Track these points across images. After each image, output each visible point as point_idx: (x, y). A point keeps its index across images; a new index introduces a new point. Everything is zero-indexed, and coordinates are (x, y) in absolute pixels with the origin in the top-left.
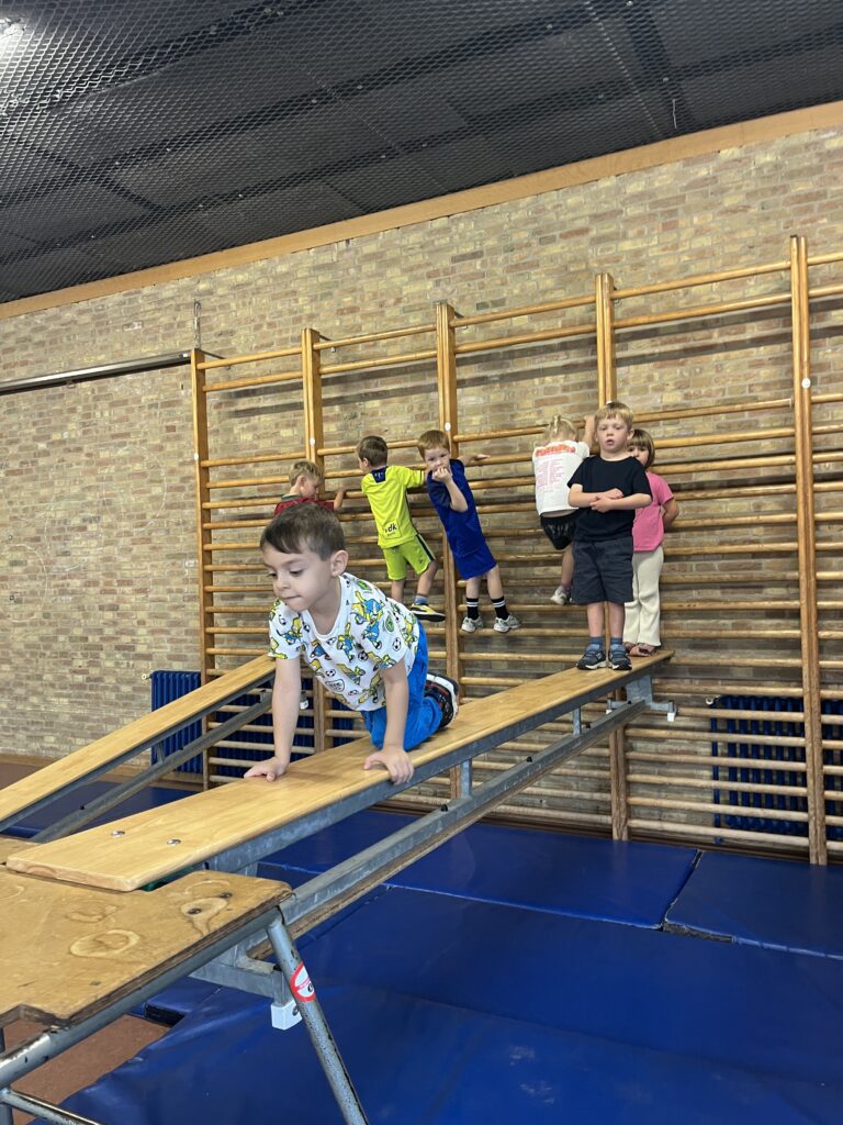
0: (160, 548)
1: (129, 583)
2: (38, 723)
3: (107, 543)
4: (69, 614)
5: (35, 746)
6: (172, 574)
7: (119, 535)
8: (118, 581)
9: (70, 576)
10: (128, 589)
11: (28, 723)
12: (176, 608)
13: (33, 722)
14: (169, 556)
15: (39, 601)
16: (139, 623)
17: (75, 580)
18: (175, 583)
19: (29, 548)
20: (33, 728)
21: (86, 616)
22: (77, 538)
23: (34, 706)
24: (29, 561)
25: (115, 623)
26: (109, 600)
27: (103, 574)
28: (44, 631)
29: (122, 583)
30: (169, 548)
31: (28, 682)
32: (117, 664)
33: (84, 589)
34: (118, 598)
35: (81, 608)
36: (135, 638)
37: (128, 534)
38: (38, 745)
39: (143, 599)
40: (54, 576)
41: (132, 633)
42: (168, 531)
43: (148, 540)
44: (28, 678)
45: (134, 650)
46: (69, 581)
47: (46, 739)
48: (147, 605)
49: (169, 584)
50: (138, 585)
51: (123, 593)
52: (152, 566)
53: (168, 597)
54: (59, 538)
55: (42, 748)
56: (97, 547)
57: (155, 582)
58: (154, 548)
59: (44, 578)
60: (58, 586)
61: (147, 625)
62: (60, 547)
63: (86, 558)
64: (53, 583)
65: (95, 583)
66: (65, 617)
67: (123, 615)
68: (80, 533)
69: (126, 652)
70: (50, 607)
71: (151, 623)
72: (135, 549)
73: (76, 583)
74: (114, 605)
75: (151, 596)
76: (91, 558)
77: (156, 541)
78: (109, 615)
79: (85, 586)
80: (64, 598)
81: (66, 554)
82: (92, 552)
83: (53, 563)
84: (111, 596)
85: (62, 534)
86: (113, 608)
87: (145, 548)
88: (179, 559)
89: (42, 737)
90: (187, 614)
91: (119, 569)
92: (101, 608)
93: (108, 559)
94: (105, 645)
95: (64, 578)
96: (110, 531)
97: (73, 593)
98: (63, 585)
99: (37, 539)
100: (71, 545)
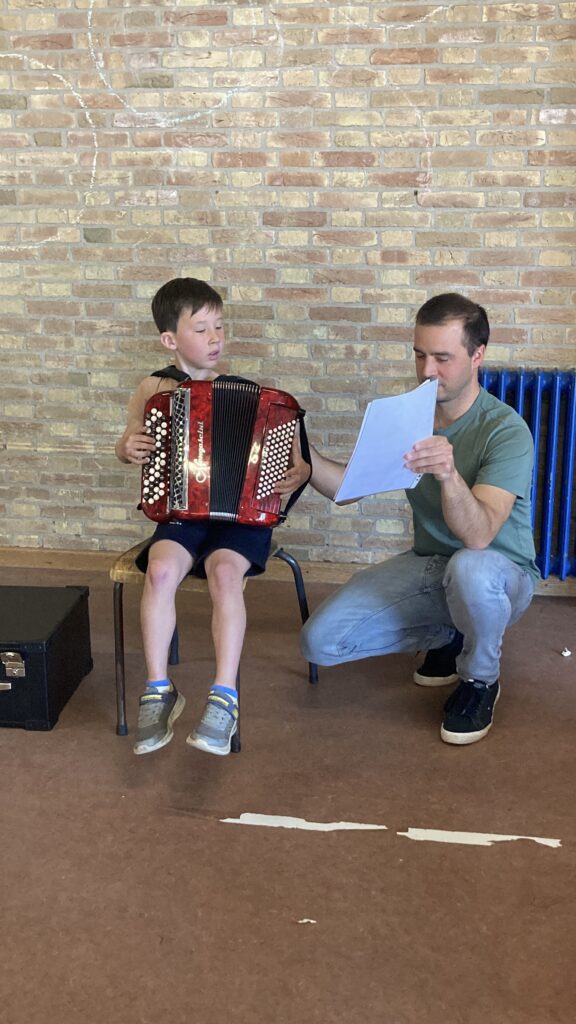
0: (464, 76)
1: (361, 160)
2: (75, 480)
3: (296, 59)
4: (170, 233)
5: (68, 528)
6: (496, 140)
7: (336, 39)
8: (326, 156)
9: (170, 140)
10: (355, 176)
11: (45, 480)
12: (500, 223)
13: (60, 480)
14: (488, 97)
15: (71, 201)
16: (387, 256)
17: (189, 151)
18: (504, 163)
19: (35, 64)
20: (62, 492)
21: (223, 238)
22: (195, 43)
23: (62, 442)
24: (36, 99)
25: (312, 257)
26: (298, 200)
27: (282, 138)
28: (89, 274)
29: (336, 159)
30: (490, 77)
31: (42, 390)
32: (317, 350)
33: (217, 174)
34: (325, 196)
35: (208, 219)
36: (372, 291)
37: (363, 36)
38: (78, 527)
39: (403, 200)
40: (120, 139)
41: (365, 279)
42: (490, 34)
43: (426, 55)
44: (42, 380)
45: (369, 318)
46: (169, 151)
47: (102, 513)
48: (416, 215)
49: (481, 164)
50: (390, 165)
51: (342, 184)
52: (436, 120)
53: (481, 196)
54: (136, 40)
55: (91, 532)
56: (263, 66)
57: (443, 160)
58: (445, 76)
59: (89, 140)
60: (131, 163)
61: (411, 262)
62: (140, 65)
63: (224, 97)
64: (118, 154)
65: (254, 159)
66: (157, 240)
67: (340, 237)
68: (205, 30)
69: (344, 323)
70: (109, 216)
71: (423, 258)
72: (383, 78)
73: (194, 158)
74: (310, 213)
75: (426, 193)
76: (243, 97)
77: (450, 59)
78: (299, 238)
79: (221, 164)
80: (151, 193)
81: (159, 82)
82: (245, 80)
83: (116, 104)
84: (305, 192)
85: (146, 31)
86: (308, 219)
87: (414, 76)
88: (519, 103)
89: (90, 510)
90: (535, 237)
91: (334, 125)
92: (272, 219)
93: (294, 98)
94: (281, 307)
95: (154, 144)
96: (306, 26)
97: (182, 181)
98: (148, 161)
99: (64, 42)
100: (173, 61)
